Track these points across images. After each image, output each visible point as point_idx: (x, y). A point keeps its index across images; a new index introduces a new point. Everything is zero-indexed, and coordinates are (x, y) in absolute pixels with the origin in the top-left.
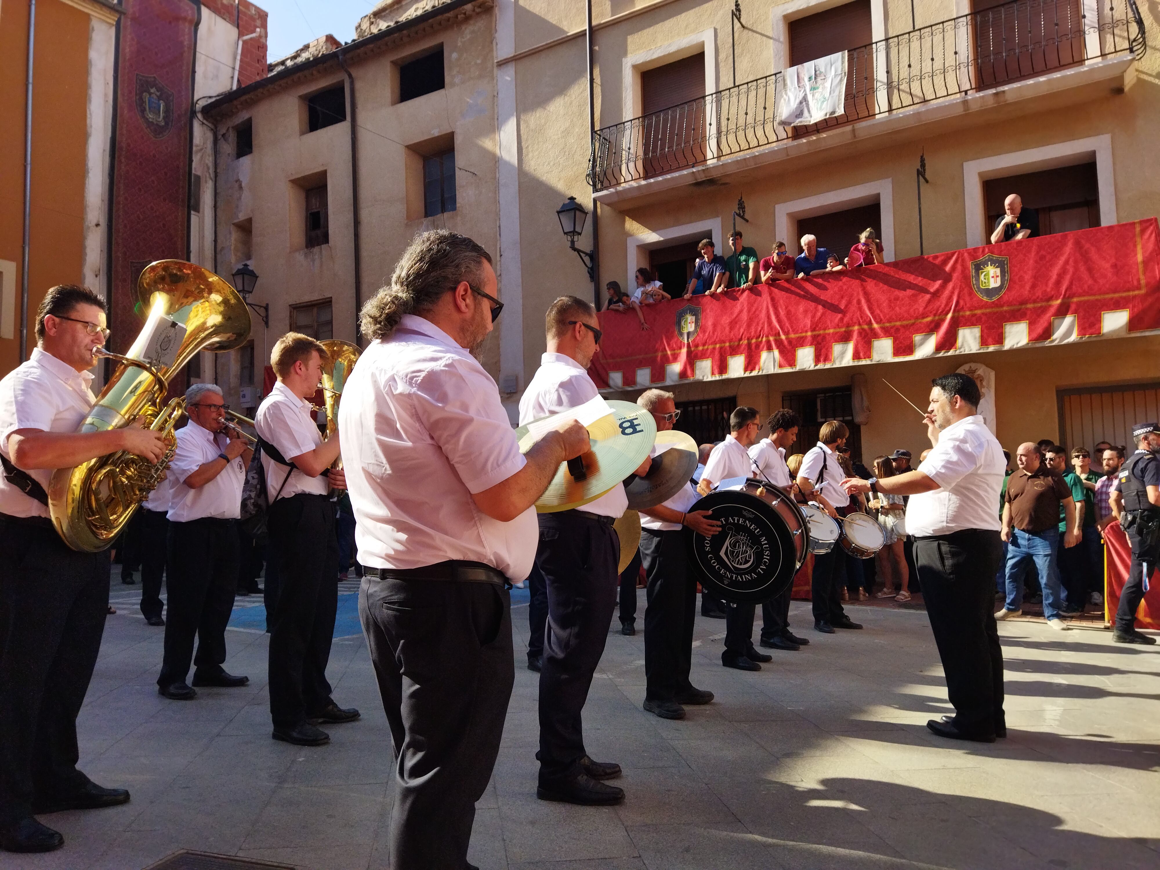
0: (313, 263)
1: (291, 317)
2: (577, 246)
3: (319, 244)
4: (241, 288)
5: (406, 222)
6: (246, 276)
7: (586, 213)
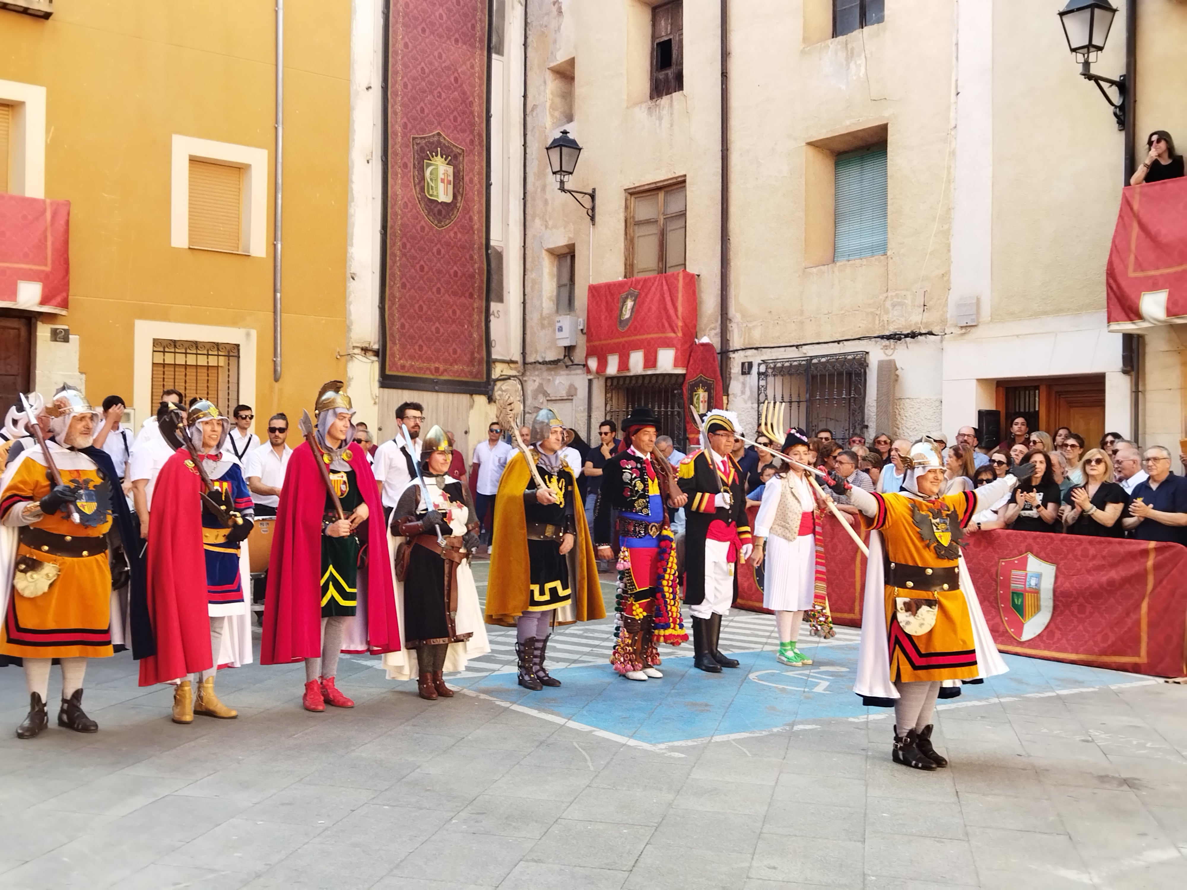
0: (660, 124)
1: (626, 207)
2: (1094, 70)
3: (669, 93)
4: (556, 167)
5: (801, 48)
6: (564, 149)
7: (1114, 11)
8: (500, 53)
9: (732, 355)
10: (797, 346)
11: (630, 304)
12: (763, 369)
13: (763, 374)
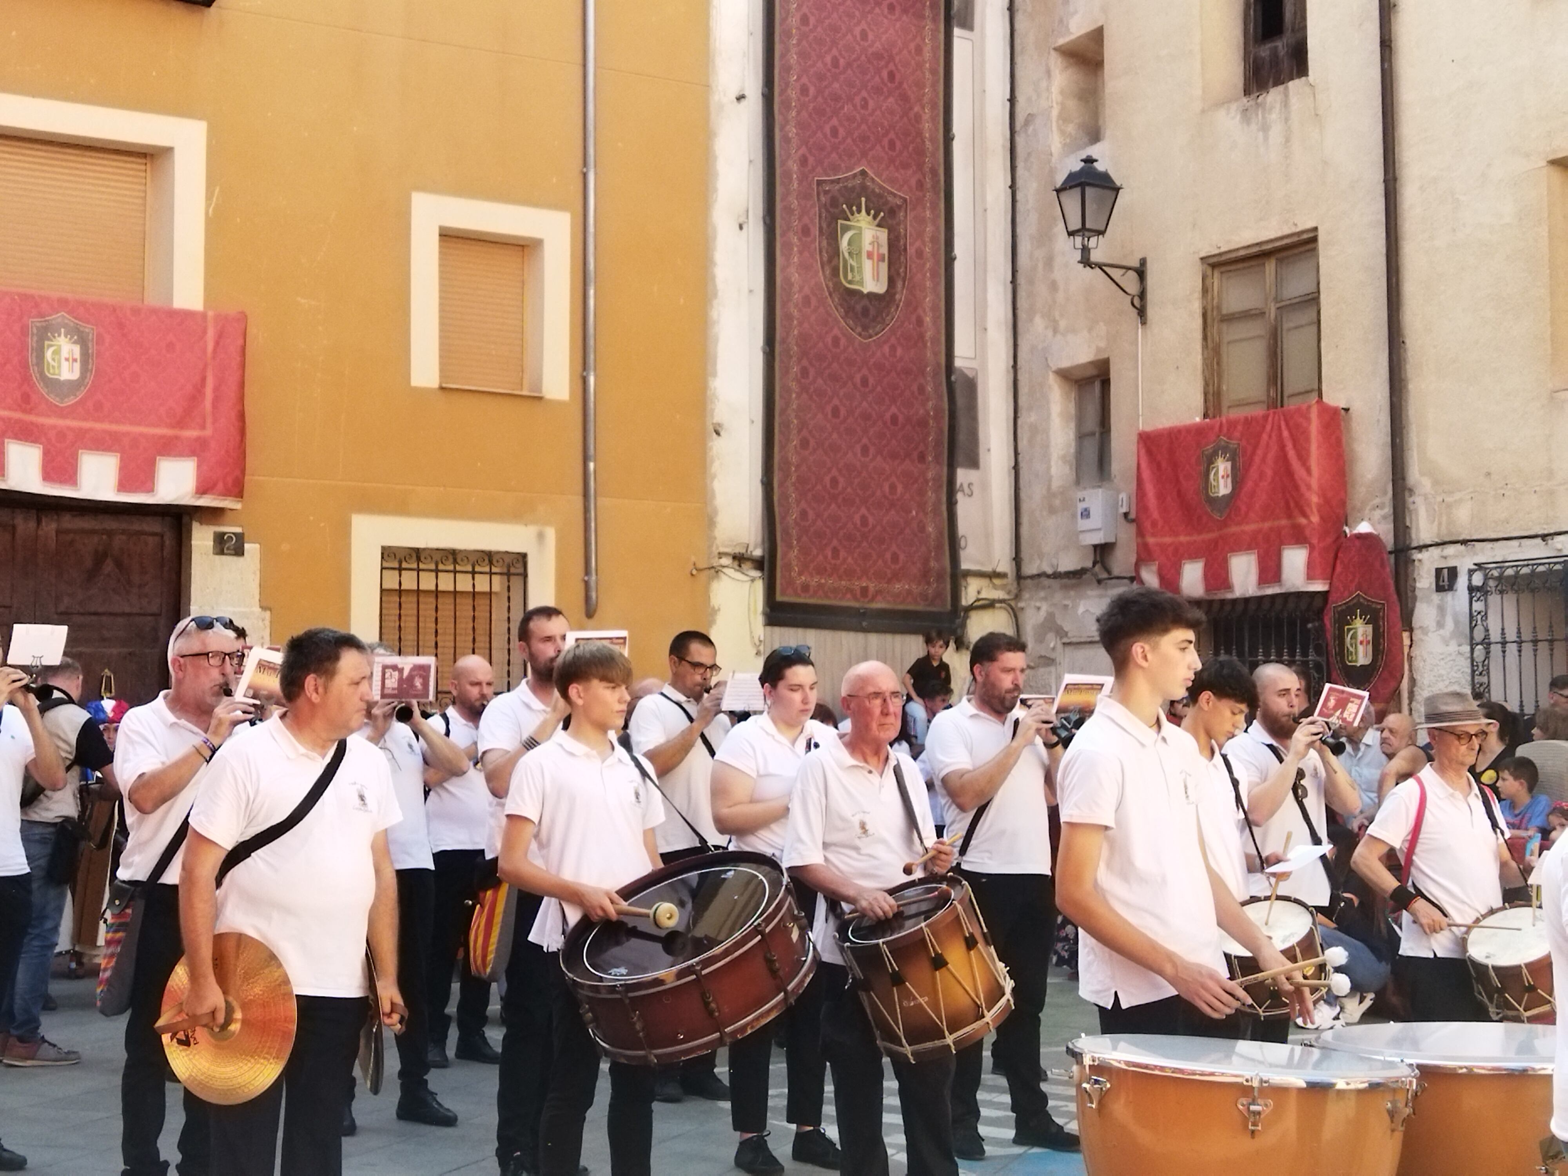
0: (1266, 138)
1: (1205, 291)
3: (1278, 82)
4: (1075, 223)
6: (1089, 191)
8: (967, 24)
9: (1417, 556)
10: (1544, 537)
11: (1223, 467)
12: (1478, 579)
13: (1478, 589)
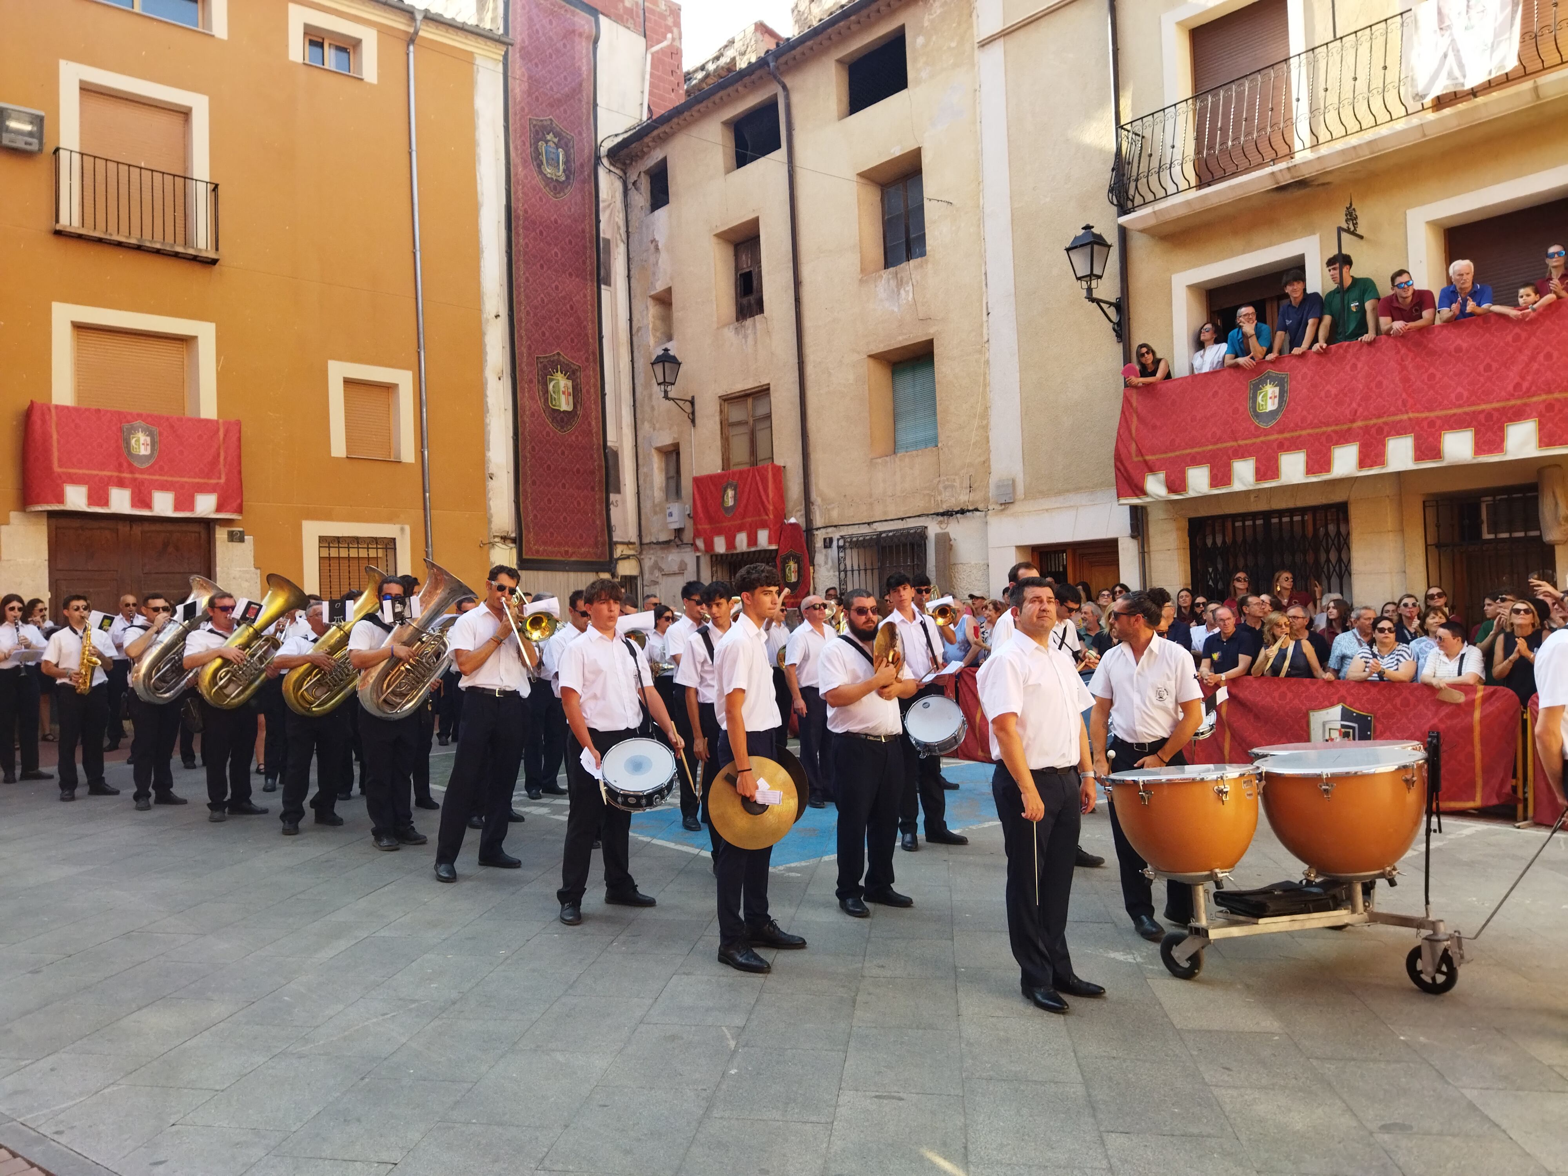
0: (746, 342)
1: (721, 411)
2: (1096, 294)
3: (752, 315)
4: (661, 380)
5: (860, 277)
6: (667, 364)
7: (1109, 246)
8: (608, 284)
9: (816, 532)
10: (869, 524)
11: (730, 493)
12: (841, 543)
13: (842, 547)
